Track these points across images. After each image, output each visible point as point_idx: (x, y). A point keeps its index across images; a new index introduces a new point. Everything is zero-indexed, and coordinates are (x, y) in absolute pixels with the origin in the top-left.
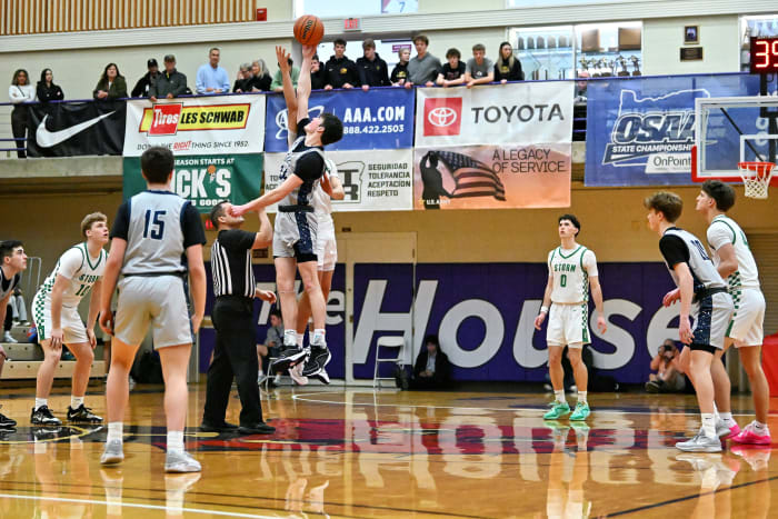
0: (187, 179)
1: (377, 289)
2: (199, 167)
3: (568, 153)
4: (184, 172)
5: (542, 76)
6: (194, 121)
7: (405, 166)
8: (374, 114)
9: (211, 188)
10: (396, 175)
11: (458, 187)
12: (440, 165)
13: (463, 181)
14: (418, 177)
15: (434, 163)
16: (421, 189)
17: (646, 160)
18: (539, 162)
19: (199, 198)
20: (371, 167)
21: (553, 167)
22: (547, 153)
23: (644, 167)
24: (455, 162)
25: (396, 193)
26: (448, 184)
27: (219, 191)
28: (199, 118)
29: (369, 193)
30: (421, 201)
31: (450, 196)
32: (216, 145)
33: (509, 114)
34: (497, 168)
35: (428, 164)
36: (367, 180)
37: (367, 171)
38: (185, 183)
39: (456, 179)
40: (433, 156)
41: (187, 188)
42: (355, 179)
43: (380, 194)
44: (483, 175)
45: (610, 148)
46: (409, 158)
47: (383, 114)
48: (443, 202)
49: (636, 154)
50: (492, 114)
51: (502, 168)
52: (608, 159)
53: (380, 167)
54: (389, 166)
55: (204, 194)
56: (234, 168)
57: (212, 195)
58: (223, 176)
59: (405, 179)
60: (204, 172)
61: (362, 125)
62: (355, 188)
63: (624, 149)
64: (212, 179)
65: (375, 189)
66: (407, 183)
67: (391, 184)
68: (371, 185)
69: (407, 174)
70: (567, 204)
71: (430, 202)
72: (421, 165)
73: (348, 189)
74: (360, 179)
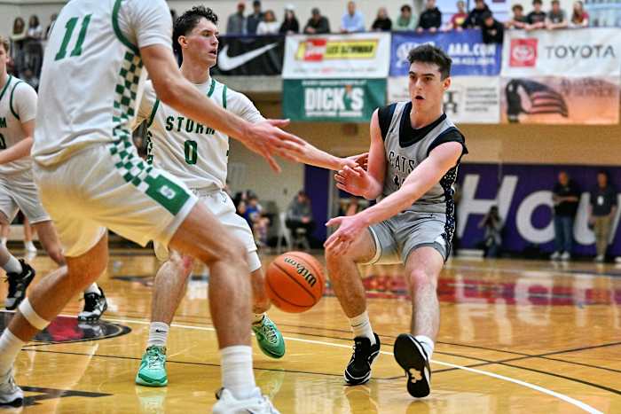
0: (330, 95)
1: (471, 182)
2: (339, 87)
3: (617, 82)
4: (328, 91)
5: (601, 23)
6: (336, 52)
7: (493, 89)
8: (471, 49)
9: (348, 103)
10: (486, 96)
11: (534, 106)
12: (521, 90)
13: (538, 102)
14: (504, 98)
15: (516, 88)
16: (505, 107)
18: (595, 89)
19: (338, 111)
20: (469, 90)
21: (606, 92)
22: (601, 82)
24: (532, 87)
25: (486, 110)
26: (526, 103)
27: (353, 106)
28: (340, 50)
29: (467, 110)
30: (505, 117)
31: (528, 113)
32: (353, 70)
33: (574, 52)
34: (563, 93)
35: (511, 89)
36: (465, 99)
37: (465, 93)
38: (330, 99)
39: (532, 100)
40: (516, 83)
41: (330, 102)
42: (456, 98)
43: (475, 110)
44: (552, 97)
46: (497, 84)
47: (479, 50)
48: (522, 118)
50: (561, 52)
51: (567, 92)
53: (475, 89)
54: (482, 89)
55: (342, 107)
56: (366, 89)
57: (348, 108)
58: (357, 95)
59: (493, 99)
60: (343, 91)
61: (461, 57)
62: (455, 105)
64: (348, 96)
65: (472, 106)
66: (495, 103)
67: (484, 103)
68: (468, 103)
69: (495, 96)
70: (616, 121)
71: (513, 117)
72: (507, 89)
73: (450, 106)
74: (460, 99)
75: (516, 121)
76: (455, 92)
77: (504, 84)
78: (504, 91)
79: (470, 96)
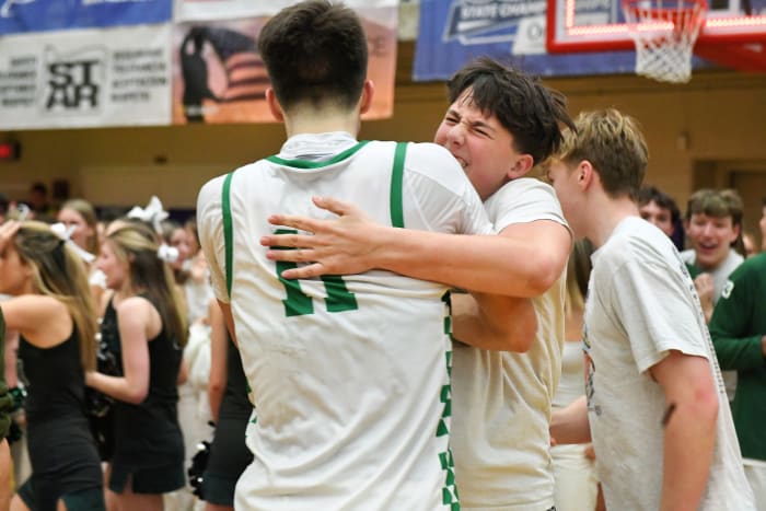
3: (391, 23)
7: (158, 53)
10: (147, 67)
11: (232, 85)
12: (208, 50)
13: (238, 75)
15: (199, 47)
17: (513, 31)
20: (118, 55)
23: (510, 44)
24: (228, 44)
25: (145, 96)
26: (217, 80)
29: (115, 98)
30: (180, 109)
31: (219, 101)
35: (191, 48)
36: (112, 76)
37: (111, 62)
39: (229, 72)
40: (198, 35)
45: (458, 11)
46: (164, 40)
48: (209, 111)
49: (499, 19)
52: (454, 31)
53: (127, 55)
54: (139, 54)
59: (160, 74)
62: (95, 89)
63: (479, 12)
65: (121, 91)
66: (163, 81)
67: (142, 82)
68: (116, 84)
69: (162, 67)
70: (388, 113)
71: (192, 111)
72: (183, 50)
73: (86, 91)
74: (103, 76)
75: (199, 118)
76: (95, 62)
77: (179, 39)
78: (177, 55)
79: (120, 69)
